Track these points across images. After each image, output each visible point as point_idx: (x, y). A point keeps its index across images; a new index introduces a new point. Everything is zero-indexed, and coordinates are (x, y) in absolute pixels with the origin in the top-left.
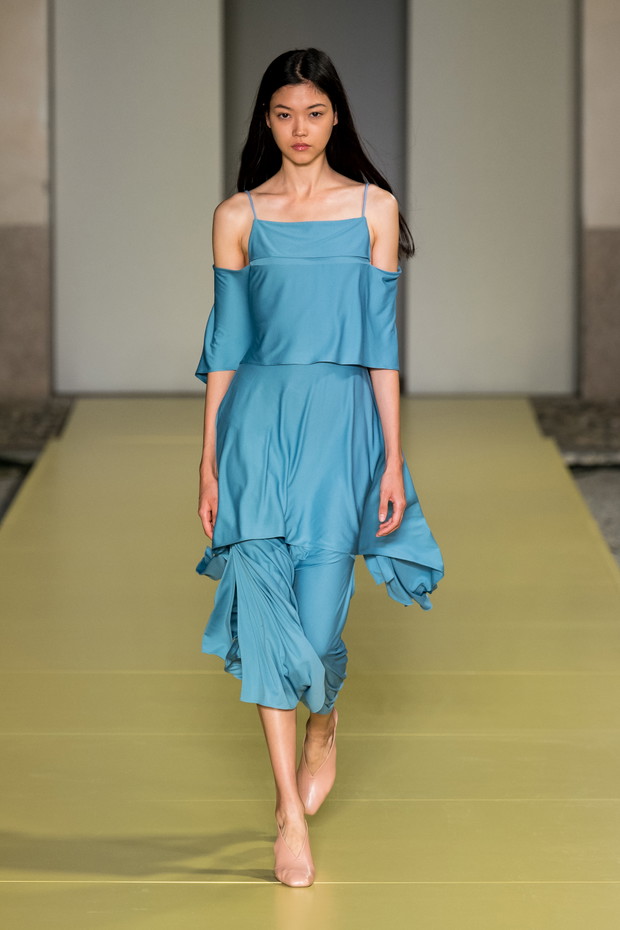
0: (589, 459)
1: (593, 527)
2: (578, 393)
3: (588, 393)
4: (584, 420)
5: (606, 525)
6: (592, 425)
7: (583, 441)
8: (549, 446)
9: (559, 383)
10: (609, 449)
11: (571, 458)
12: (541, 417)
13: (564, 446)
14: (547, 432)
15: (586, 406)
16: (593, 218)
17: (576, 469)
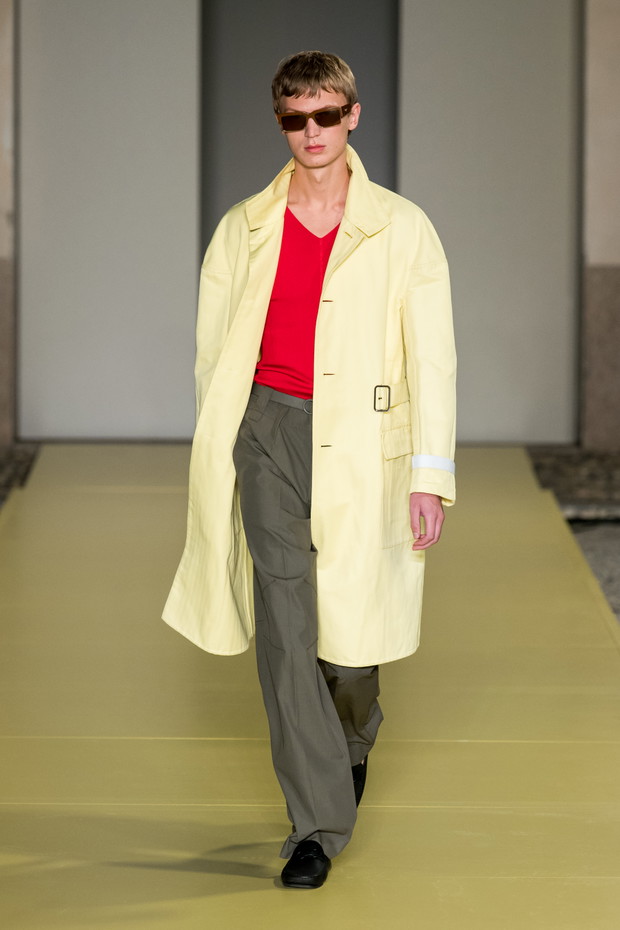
0: (589, 513)
1: (594, 585)
2: (578, 443)
3: (588, 443)
4: (584, 471)
5: (608, 583)
6: (592, 477)
7: (583, 493)
8: (548, 497)
9: (559, 432)
10: (611, 502)
11: (570, 512)
12: (538, 468)
13: (563, 499)
14: (545, 484)
15: (588, 456)
16: (595, 255)
17: (575, 523)
